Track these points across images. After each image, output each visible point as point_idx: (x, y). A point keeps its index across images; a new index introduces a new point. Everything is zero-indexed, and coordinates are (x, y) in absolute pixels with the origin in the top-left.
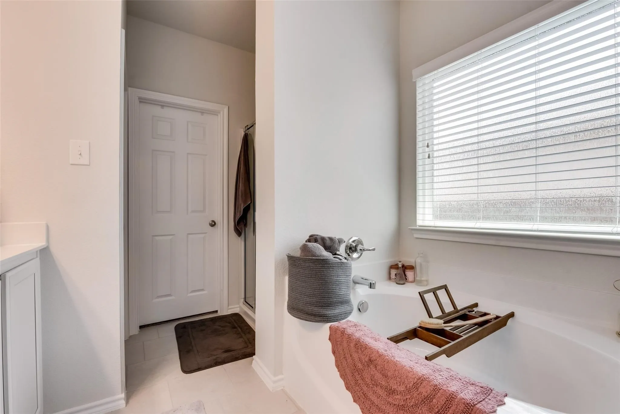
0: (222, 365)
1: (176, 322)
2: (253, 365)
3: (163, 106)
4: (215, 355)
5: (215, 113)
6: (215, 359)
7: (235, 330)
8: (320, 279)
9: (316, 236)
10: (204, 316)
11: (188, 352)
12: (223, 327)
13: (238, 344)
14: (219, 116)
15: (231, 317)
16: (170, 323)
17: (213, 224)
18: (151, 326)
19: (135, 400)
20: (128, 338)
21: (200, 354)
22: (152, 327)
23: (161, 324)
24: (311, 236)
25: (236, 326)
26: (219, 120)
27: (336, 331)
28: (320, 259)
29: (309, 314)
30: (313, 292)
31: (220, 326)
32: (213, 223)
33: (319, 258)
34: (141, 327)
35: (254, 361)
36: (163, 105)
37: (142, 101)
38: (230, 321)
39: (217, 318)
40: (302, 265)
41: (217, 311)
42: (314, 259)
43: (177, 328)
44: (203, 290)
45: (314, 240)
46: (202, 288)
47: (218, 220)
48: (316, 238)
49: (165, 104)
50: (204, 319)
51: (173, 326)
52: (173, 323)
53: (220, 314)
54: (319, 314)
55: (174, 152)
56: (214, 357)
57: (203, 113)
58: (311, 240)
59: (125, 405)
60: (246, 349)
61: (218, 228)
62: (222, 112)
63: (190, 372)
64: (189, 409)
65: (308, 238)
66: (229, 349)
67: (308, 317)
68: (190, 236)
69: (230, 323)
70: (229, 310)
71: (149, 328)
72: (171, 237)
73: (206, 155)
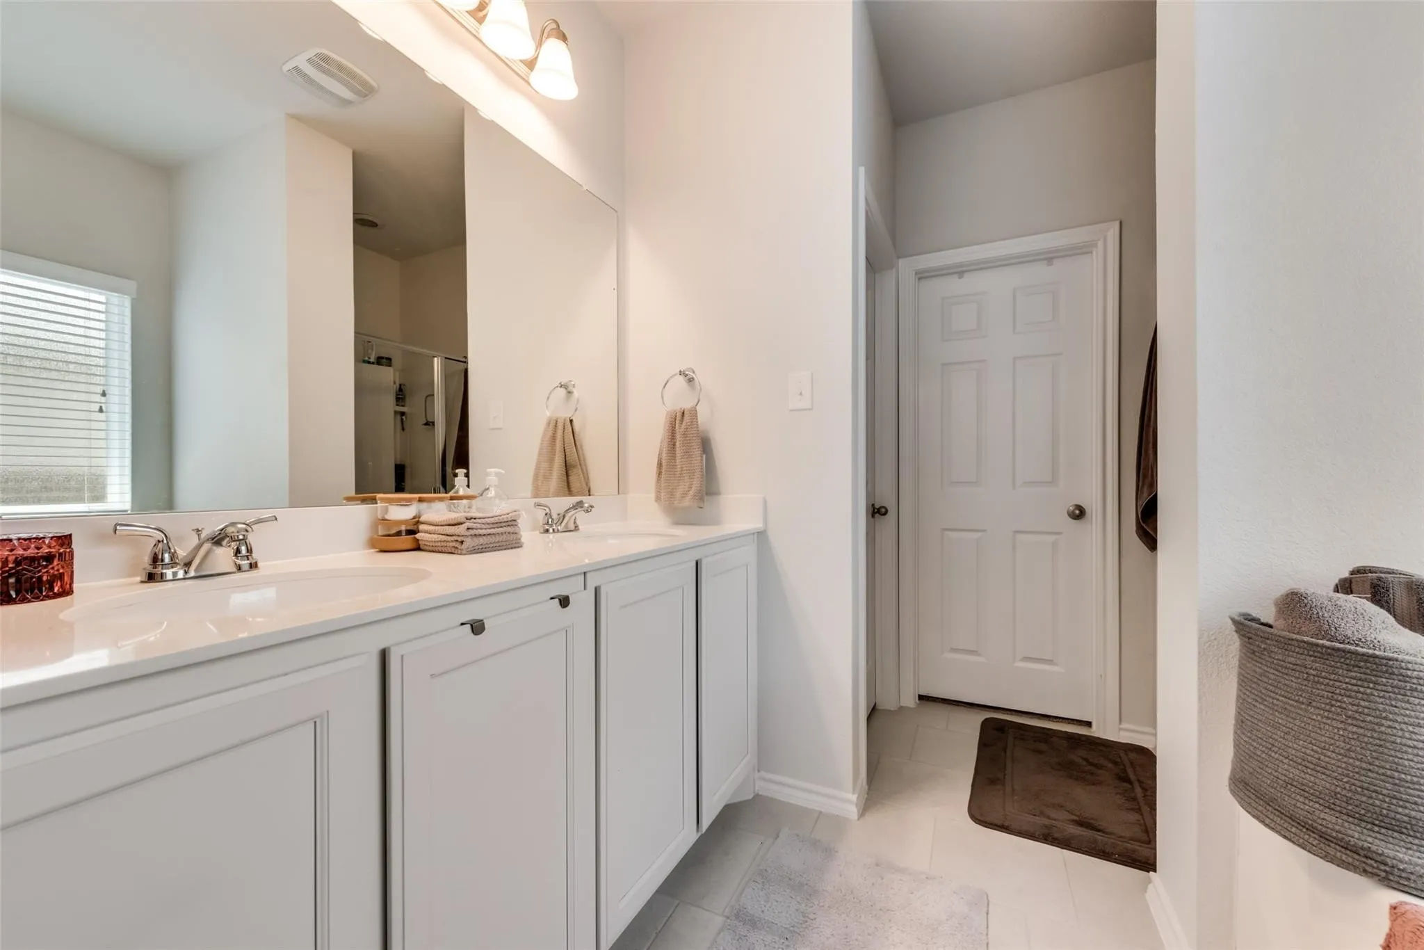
0: (1062, 848)
1: (987, 713)
2: (1148, 896)
3: (961, 274)
4: (1049, 818)
5: (1082, 250)
6: (1046, 826)
7: (1126, 785)
8: (1350, 721)
9: (1381, 572)
10: (1055, 723)
11: (993, 782)
12: (1091, 764)
13: (1119, 822)
14: (1094, 253)
15: (1125, 751)
16: (977, 711)
17: (1079, 513)
18: (939, 702)
19: (873, 818)
20: (896, 709)
21: (1016, 798)
22: (941, 705)
23: (958, 705)
24: (1358, 571)
25: (1132, 777)
26: (1095, 263)
27: (1418, 933)
28: (1356, 653)
29: (1298, 823)
30: (1316, 756)
31: (1085, 759)
32: (1077, 512)
33: (1352, 648)
34: (921, 697)
35: (1150, 886)
36: (960, 271)
37: (922, 276)
38: (1119, 760)
39: (1083, 739)
40: (1273, 655)
41: (1089, 724)
42: (1323, 646)
43: (986, 724)
44: (1050, 662)
45: (1368, 586)
46: (1051, 659)
47: (1092, 503)
48: (1379, 579)
49: (964, 269)
50: (1052, 729)
51: (978, 718)
52: (982, 712)
53: (1096, 732)
54: (1342, 840)
55: (983, 361)
56: (1047, 822)
57: (1052, 258)
58: (1353, 584)
59: (856, 818)
60: (1140, 846)
61: (1092, 524)
62: (1100, 244)
63: (984, 824)
64: (954, 893)
65: (1346, 575)
66: (1092, 821)
67: (1294, 830)
68: (1019, 536)
69: (1116, 763)
70: (1123, 733)
71: (931, 704)
72: (979, 534)
73: (1060, 354)
